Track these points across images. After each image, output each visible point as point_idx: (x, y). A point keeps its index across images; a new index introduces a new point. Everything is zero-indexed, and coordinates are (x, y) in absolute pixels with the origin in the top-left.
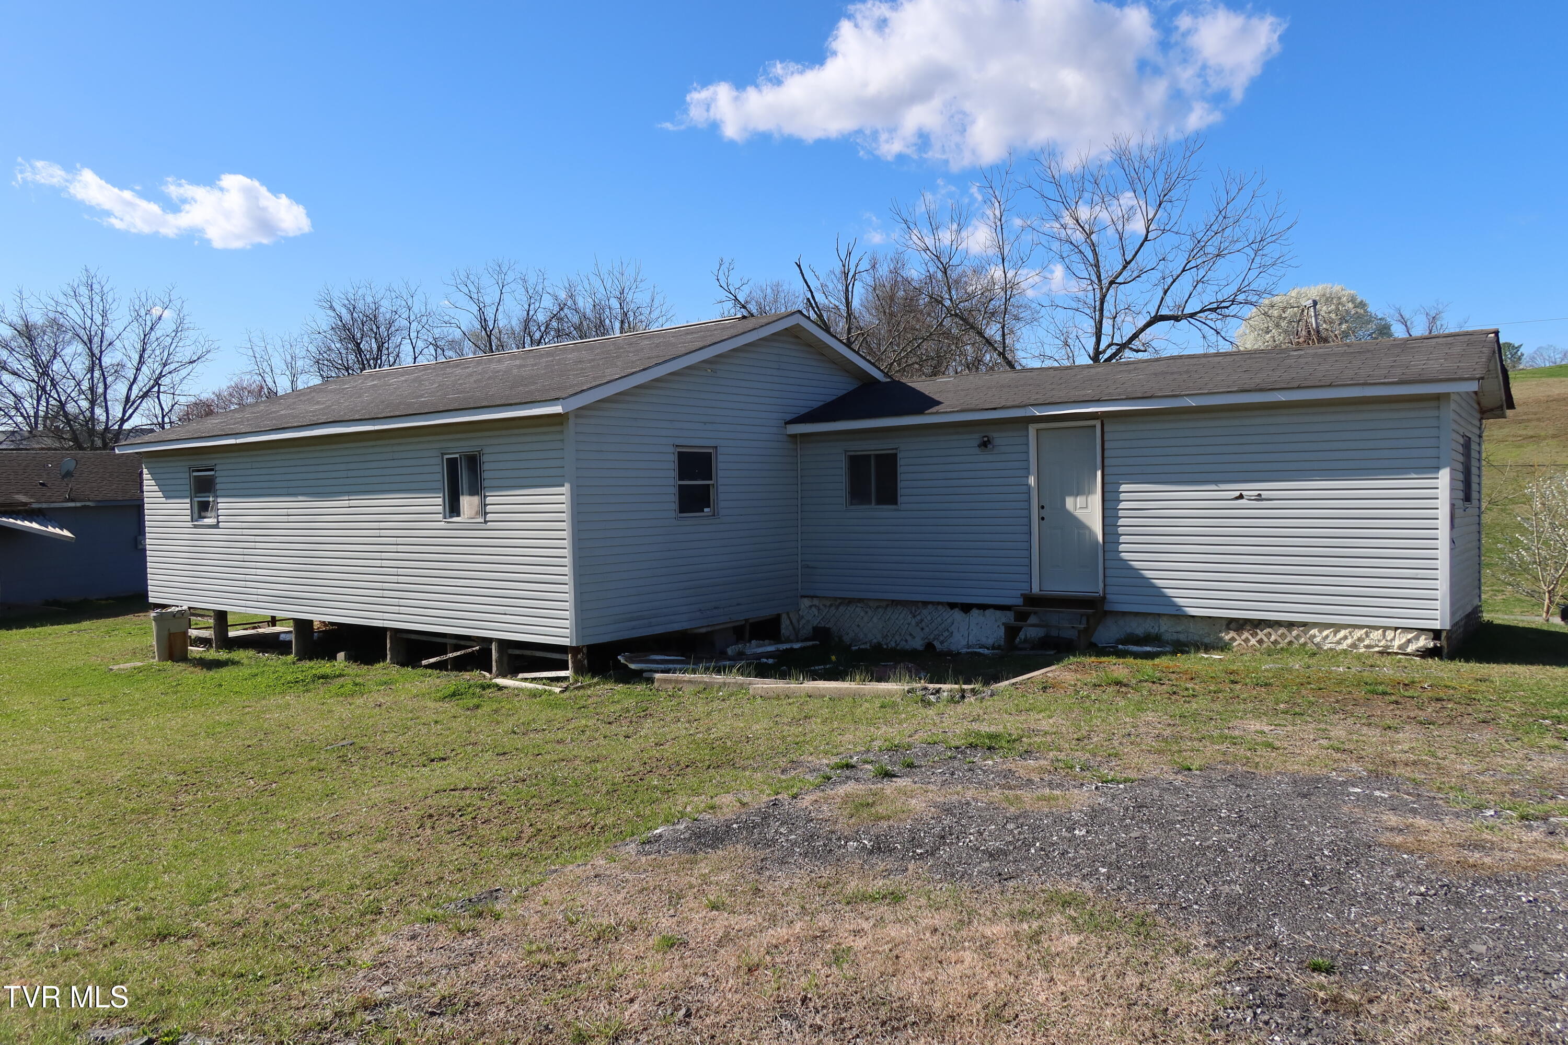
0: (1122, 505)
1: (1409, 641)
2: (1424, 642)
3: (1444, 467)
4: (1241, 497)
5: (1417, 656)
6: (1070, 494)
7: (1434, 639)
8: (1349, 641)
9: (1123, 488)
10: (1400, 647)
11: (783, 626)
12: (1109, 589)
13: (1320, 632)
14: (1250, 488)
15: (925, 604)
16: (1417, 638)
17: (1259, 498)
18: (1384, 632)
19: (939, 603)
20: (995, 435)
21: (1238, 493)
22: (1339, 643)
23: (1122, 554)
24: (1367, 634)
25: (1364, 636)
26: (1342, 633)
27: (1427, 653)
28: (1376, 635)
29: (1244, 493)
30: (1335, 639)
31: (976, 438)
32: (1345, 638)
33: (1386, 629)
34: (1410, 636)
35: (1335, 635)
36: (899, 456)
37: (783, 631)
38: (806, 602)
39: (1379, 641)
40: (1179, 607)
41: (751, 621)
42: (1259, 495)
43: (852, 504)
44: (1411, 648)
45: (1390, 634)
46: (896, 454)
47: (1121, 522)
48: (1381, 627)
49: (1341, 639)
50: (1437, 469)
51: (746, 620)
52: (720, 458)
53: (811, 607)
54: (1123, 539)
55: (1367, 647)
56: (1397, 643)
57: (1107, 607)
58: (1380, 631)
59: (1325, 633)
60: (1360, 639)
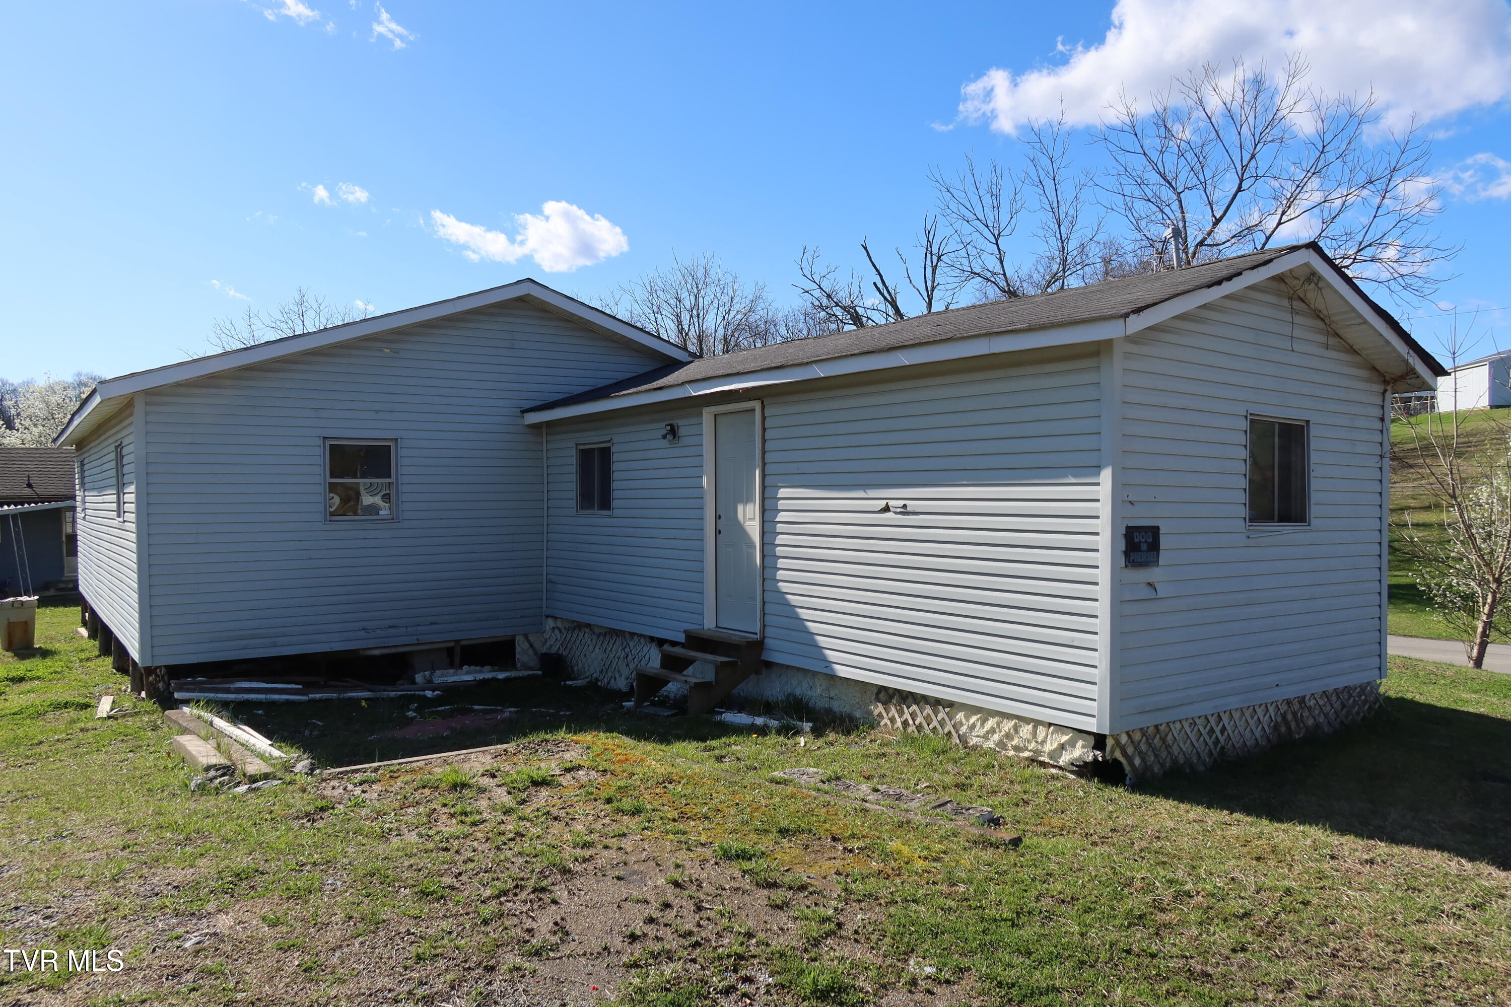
0: (782, 517)
1: (1062, 747)
2: (1081, 752)
3: (1105, 466)
4: (886, 509)
5: (1072, 772)
6: (741, 501)
7: (1095, 747)
8: (996, 737)
9: (783, 492)
10: (1051, 755)
11: (518, 650)
12: (769, 632)
13: (967, 718)
14: (897, 495)
15: (632, 635)
16: (1072, 743)
17: (905, 511)
18: (1035, 728)
19: (641, 635)
20: (680, 422)
21: (883, 503)
22: (986, 737)
23: (780, 584)
24: (1016, 728)
25: (1012, 731)
26: (991, 723)
27: (1084, 770)
28: (1026, 730)
29: (891, 503)
30: (982, 732)
31: (661, 428)
32: (992, 731)
33: (1037, 723)
34: (1065, 738)
35: (982, 725)
36: (613, 449)
37: (518, 656)
38: (550, 623)
39: (1029, 741)
40: (828, 663)
41: (463, 643)
42: (905, 506)
43: (583, 508)
44: (1065, 758)
45: (1041, 732)
46: (609, 448)
47: (780, 539)
48: (1032, 720)
49: (988, 732)
50: (1096, 469)
51: (457, 642)
52: (402, 453)
53: (553, 629)
54: (781, 563)
55: (1017, 749)
56: (1048, 747)
57: (767, 656)
58: (1030, 727)
59: (973, 719)
60: (1008, 736)
